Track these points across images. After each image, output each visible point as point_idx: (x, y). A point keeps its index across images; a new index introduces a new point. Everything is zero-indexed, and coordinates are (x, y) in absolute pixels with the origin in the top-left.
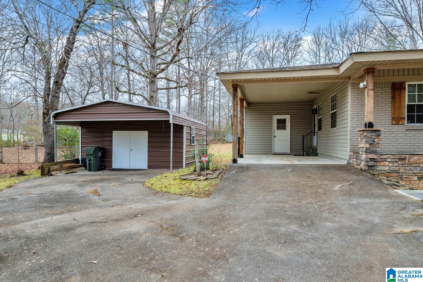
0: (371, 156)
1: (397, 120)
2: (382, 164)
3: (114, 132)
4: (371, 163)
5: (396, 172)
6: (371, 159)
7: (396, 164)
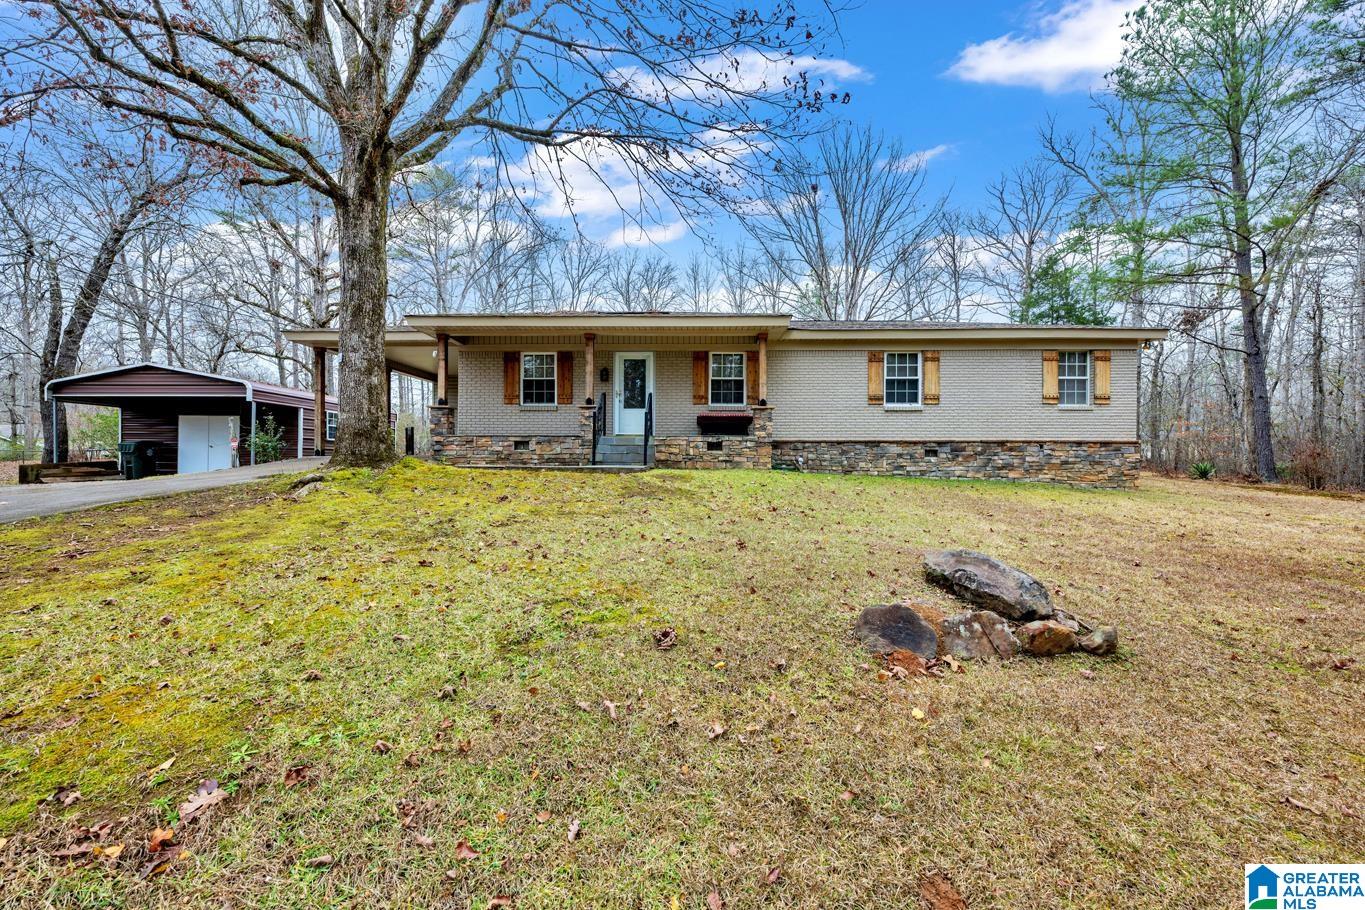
0: (436, 439)
1: (510, 399)
2: (449, 447)
3: (182, 419)
4: (437, 447)
5: (464, 457)
6: (438, 442)
7: (464, 448)
